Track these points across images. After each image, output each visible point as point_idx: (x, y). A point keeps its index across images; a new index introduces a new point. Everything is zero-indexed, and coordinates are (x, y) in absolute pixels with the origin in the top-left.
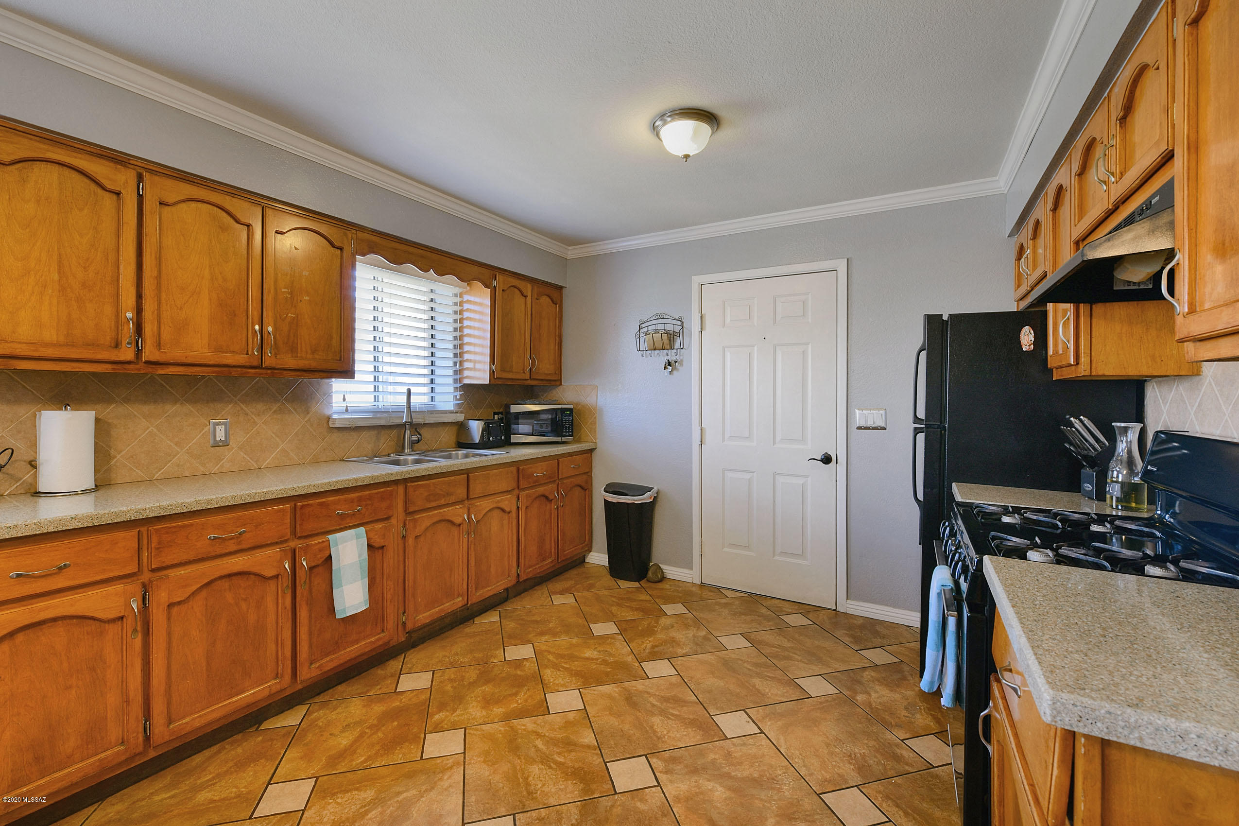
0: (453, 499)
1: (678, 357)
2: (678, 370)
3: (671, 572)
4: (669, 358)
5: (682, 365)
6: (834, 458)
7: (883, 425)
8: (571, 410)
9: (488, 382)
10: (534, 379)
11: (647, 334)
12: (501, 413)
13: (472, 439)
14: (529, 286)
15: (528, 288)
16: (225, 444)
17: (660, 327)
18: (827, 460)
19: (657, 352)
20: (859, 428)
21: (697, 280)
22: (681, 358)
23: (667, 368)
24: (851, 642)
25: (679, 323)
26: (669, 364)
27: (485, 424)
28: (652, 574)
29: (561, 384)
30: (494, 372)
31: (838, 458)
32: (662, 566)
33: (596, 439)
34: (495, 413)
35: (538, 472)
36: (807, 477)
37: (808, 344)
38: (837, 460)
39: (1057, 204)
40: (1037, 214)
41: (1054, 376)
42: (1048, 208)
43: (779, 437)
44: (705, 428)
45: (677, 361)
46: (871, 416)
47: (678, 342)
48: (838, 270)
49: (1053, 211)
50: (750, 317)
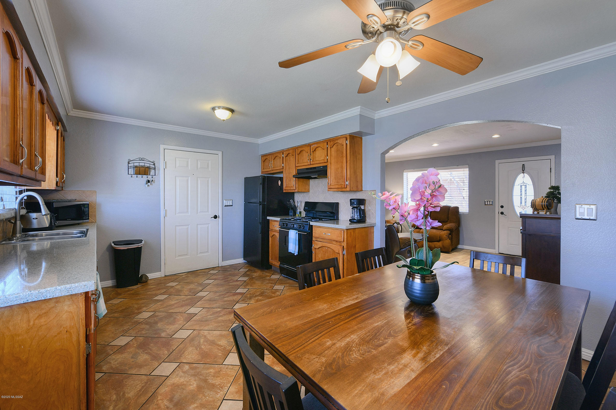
1: (153, 179)
2: (152, 184)
3: (150, 276)
7: (232, 205)
8: (88, 205)
11: (133, 167)
17: (140, 164)
18: (215, 217)
19: (141, 176)
25: (153, 164)
28: (145, 278)
32: (147, 275)
33: (95, 220)
38: (219, 217)
39: (287, 156)
40: (277, 155)
41: (284, 191)
42: (284, 156)
43: (199, 211)
44: (166, 210)
45: (152, 181)
46: (228, 202)
47: (152, 172)
48: (219, 154)
49: (286, 157)
50: (187, 166)
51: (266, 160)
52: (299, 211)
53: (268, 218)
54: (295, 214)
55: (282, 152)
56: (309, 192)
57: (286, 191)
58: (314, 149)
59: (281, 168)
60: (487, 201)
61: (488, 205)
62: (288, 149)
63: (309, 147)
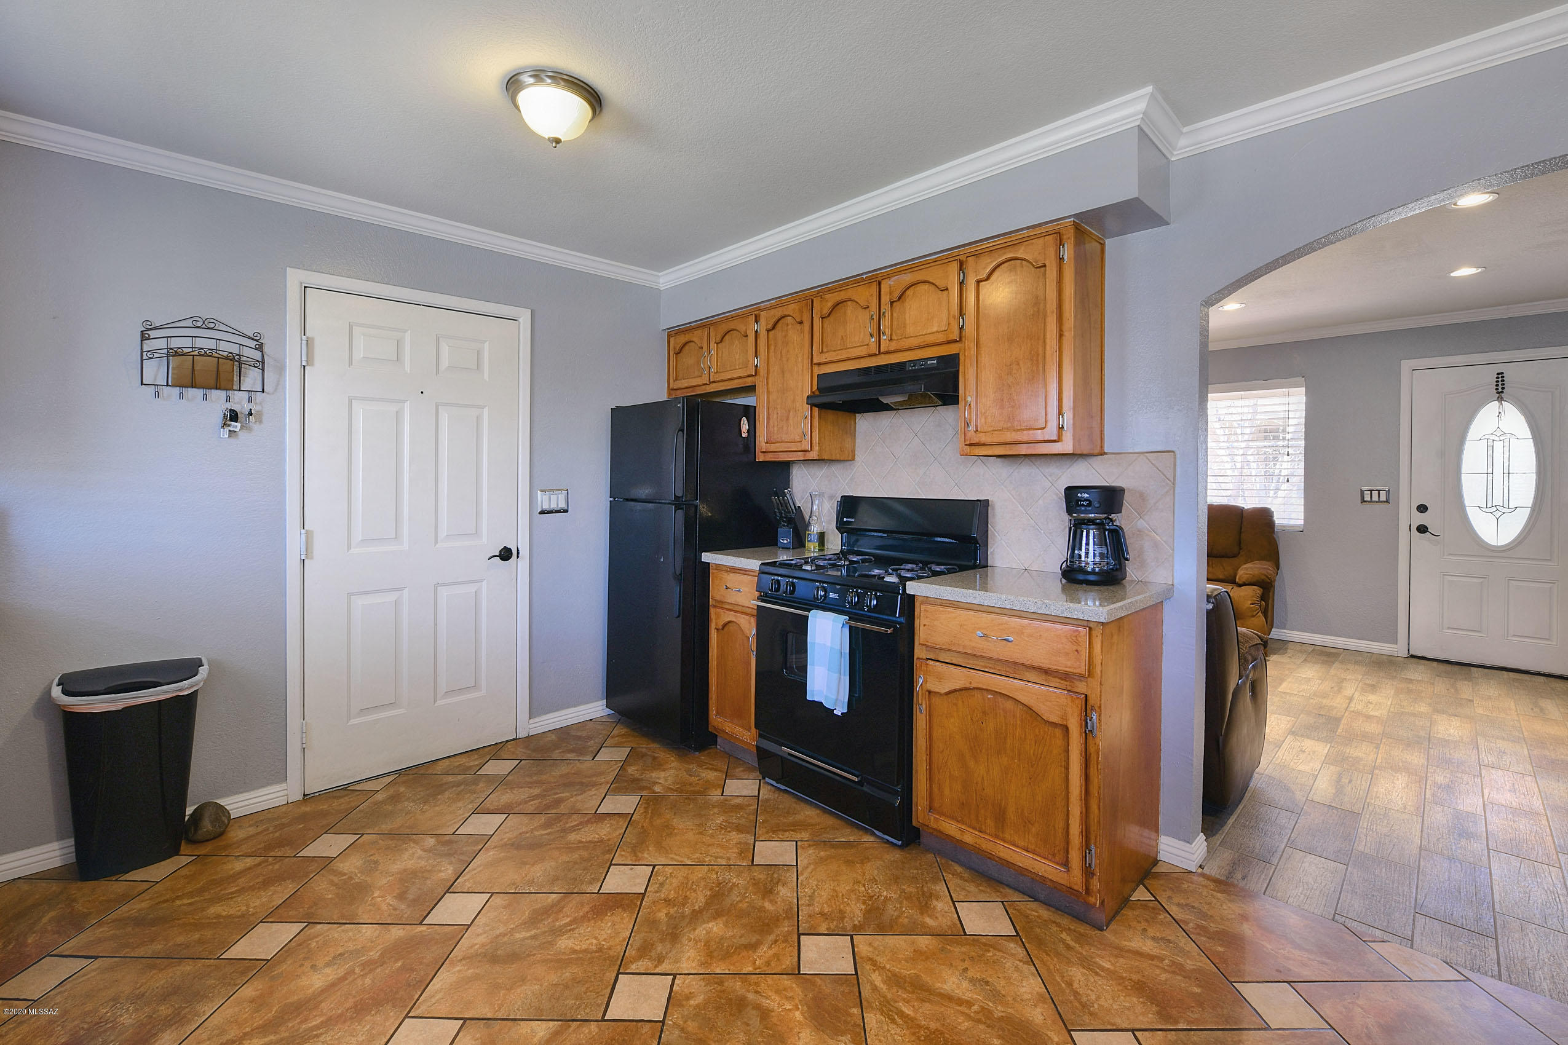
1: (250, 405)
3: (237, 804)
4: (229, 406)
5: (260, 421)
6: (514, 551)
7: (566, 508)
11: (177, 354)
17: (198, 343)
18: (506, 554)
19: (199, 393)
20: (542, 512)
21: (295, 278)
22: (258, 407)
23: (229, 426)
25: (253, 344)
26: (233, 417)
28: (212, 822)
31: (520, 550)
32: (222, 802)
37: (483, 407)
38: (518, 553)
39: (774, 328)
40: (731, 325)
41: (760, 458)
42: (762, 327)
43: (443, 533)
44: (312, 532)
45: (250, 414)
46: (553, 497)
47: (251, 379)
48: (521, 320)
49: (768, 331)
50: (399, 358)
51: (687, 347)
52: (815, 529)
53: (706, 557)
54: (799, 542)
55: (754, 312)
56: (853, 459)
57: (769, 458)
58: (896, 295)
59: (749, 373)
60: (1371, 491)
61: (1371, 501)
62: (780, 302)
63: (875, 286)
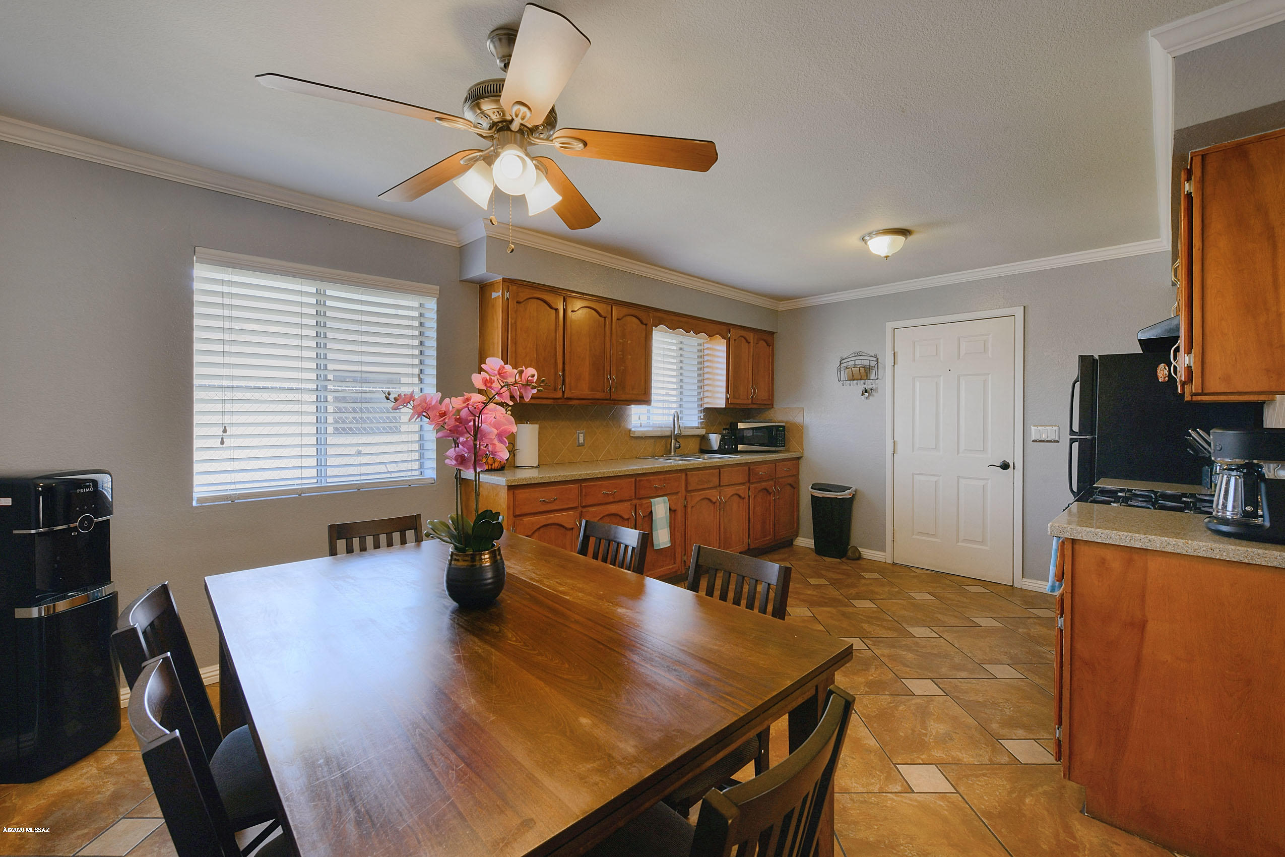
0: (711, 485)
1: (873, 386)
2: (873, 396)
3: (867, 553)
4: (866, 386)
5: (877, 392)
6: (1011, 465)
7: (1056, 439)
8: (783, 427)
9: (724, 407)
10: (754, 404)
11: (847, 368)
12: (728, 429)
13: (711, 447)
14: (752, 335)
15: (751, 337)
16: (583, 445)
17: (857, 362)
18: (1005, 466)
19: (855, 382)
20: (1035, 441)
21: (890, 325)
22: (876, 386)
23: (864, 395)
24: (1021, 604)
25: (874, 359)
26: (866, 391)
27: (721, 436)
28: (851, 553)
29: (773, 407)
30: (728, 398)
31: (1016, 465)
32: (859, 550)
33: (803, 450)
34: (724, 429)
35: (762, 471)
36: (988, 480)
37: (988, 374)
38: (1014, 466)
43: (963, 448)
44: (897, 442)
45: (873, 389)
46: (1045, 431)
47: (873, 374)
48: (1015, 315)
50: (937, 354)
